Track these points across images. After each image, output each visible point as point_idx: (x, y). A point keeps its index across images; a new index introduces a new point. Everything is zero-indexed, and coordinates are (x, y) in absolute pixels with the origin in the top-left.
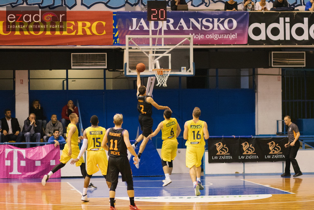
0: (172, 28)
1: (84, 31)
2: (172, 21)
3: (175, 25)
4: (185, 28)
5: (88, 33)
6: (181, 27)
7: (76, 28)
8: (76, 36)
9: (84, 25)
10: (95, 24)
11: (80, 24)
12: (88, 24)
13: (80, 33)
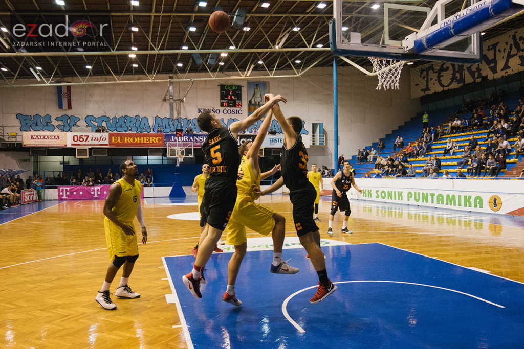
0: (187, 140)
1: (153, 141)
2: (187, 137)
3: (188, 139)
4: (193, 140)
5: (155, 142)
6: (191, 140)
7: (149, 140)
8: (149, 143)
9: (153, 139)
10: (157, 138)
11: (151, 138)
12: (154, 138)
13: (151, 142)
